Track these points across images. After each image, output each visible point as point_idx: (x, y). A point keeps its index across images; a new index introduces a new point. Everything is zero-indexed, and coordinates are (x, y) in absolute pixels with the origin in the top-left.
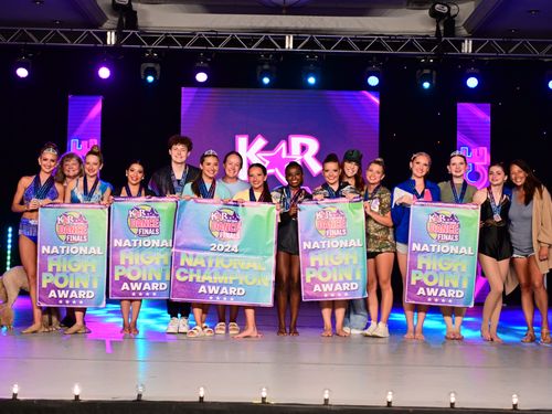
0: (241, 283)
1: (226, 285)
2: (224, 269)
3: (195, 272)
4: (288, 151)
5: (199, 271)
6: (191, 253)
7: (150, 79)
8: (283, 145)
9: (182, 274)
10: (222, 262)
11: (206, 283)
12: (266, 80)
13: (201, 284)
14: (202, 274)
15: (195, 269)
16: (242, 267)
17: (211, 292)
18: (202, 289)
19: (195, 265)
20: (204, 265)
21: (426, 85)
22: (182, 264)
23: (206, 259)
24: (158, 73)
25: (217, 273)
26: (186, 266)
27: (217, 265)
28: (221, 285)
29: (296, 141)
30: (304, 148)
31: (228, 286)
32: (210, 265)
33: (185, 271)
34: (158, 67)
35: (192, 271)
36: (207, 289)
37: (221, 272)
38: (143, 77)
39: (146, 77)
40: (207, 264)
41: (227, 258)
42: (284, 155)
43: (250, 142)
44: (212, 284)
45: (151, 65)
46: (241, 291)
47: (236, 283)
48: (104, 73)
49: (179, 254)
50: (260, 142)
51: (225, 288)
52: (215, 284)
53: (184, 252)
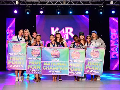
0: (60, 69)
1: (56, 70)
2: (55, 66)
3: (48, 67)
4: (65, 31)
5: (49, 67)
6: (46, 62)
7: (28, 13)
8: (63, 30)
9: (44, 68)
10: (55, 64)
11: (51, 70)
12: (59, 13)
13: (50, 70)
14: (50, 68)
15: (48, 66)
16: (60, 65)
17: (52, 72)
18: (50, 71)
19: (48, 65)
20: (50, 65)
21: (101, 13)
22: (44, 65)
23: (50, 63)
24: (30, 12)
25: (54, 67)
26: (45, 66)
27: (54, 65)
28: (55, 70)
29: (67, 29)
30: (69, 30)
31: (57, 70)
32: (52, 65)
33: (45, 67)
34: (30, 10)
35: (47, 67)
36: (51, 71)
37: (55, 67)
38: (26, 13)
39: (27, 13)
40: (51, 65)
41: (56, 63)
42: (64, 32)
43: (55, 29)
44: (52, 70)
45: (28, 9)
46: (60, 71)
47: (59, 70)
48: (16, 12)
49: (43, 62)
50: (57, 29)
51: (56, 71)
52: (53, 70)
53: (44, 62)
